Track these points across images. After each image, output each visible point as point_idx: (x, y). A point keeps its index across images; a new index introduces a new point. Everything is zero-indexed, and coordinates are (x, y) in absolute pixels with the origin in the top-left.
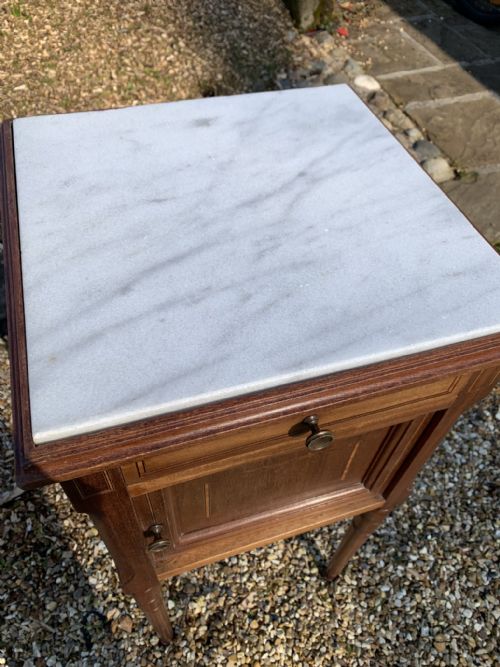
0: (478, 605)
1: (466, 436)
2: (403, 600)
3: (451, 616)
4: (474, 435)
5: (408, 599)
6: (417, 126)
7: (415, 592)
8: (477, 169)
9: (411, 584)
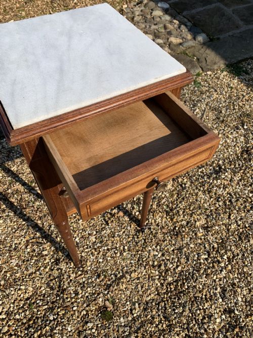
0: (249, 189)
1: (234, 136)
2: (222, 191)
3: (240, 194)
4: (237, 135)
5: (224, 191)
7: (226, 187)
8: (219, 36)
9: (224, 186)
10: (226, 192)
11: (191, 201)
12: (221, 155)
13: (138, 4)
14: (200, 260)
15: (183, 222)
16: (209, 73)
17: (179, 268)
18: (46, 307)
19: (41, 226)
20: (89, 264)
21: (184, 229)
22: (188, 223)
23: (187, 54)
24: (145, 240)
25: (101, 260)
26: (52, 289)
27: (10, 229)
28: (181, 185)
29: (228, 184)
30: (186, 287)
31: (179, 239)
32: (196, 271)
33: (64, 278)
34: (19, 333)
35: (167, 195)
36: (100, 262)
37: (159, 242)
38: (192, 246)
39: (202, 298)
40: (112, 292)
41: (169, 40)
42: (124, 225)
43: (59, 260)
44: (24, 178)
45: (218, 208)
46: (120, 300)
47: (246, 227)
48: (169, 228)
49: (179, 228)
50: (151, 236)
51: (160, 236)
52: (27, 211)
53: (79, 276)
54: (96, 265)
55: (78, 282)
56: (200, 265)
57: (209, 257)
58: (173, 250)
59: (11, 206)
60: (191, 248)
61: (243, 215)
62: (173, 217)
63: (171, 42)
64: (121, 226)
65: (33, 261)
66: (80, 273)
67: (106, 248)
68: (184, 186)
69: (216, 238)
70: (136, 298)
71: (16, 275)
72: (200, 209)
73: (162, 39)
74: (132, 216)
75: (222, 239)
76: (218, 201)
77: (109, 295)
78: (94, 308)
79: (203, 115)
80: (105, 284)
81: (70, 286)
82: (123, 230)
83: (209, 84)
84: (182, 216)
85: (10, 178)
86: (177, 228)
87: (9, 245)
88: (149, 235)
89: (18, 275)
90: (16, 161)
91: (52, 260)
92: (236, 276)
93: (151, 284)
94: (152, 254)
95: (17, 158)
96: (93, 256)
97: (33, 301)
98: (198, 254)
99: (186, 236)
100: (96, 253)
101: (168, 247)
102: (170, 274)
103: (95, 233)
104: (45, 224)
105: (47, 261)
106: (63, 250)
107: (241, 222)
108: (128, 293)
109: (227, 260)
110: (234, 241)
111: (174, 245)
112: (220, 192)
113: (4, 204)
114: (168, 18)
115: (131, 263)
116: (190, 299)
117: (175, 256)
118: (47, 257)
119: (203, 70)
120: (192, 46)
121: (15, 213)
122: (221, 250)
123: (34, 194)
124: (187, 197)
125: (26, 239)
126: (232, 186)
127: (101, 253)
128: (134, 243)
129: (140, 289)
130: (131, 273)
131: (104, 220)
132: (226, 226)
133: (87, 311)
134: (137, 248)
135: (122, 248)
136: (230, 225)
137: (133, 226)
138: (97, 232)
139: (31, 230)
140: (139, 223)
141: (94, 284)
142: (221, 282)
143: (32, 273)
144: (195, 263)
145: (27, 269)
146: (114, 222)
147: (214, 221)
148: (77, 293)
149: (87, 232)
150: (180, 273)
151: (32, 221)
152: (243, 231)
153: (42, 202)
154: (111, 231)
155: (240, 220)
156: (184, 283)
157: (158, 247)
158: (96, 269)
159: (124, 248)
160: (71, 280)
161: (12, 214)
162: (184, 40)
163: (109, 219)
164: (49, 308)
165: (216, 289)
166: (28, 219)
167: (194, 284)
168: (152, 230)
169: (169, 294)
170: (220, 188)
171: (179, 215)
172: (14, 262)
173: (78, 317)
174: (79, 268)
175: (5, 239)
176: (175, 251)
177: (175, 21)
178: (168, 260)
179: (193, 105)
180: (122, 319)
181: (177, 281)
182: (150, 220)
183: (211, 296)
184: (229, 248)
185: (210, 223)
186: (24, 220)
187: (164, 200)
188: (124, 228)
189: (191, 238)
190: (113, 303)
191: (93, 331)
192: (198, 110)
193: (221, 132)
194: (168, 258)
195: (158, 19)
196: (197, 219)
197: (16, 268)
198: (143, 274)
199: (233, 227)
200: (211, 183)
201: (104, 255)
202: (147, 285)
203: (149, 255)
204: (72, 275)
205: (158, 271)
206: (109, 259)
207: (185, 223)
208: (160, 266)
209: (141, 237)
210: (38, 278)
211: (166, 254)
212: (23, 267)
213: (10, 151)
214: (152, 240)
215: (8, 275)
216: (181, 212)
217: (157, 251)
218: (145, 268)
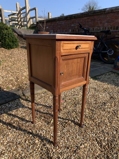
1: (104, 94)
10: (111, 110)
11: (98, 114)
12: (103, 100)
14: (114, 134)
15: (99, 121)
17: (106, 139)
20: (61, 143)
21: (100, 124)
22: (101, 121)
24: (85, 130)
25: (67, 142)
27: (15, 136)
28: (92, 110)
29: (111, 107)
31: (100, 128)
32: (114, 138)
33: (50, 152)
35: (88, 114)
36: (66, 142)
37: (92, 130)
38: (107, 129)
40: (78, 154)
42: (73, 127)
44: (19, 116)
45: (111, 115)
46: (83, 157)
48: (94, 125)
49: (98, 124)
50: (87, 128)
51: (91, 128)
52: (24, 128)
53: (57, 150)
54: (65, 144)
55: (58, 153)
57: (117, 132)
58: (100, 132)
59: (14, 127)
60: (107, 130)
62: (94, 120)
64: (72, 127)
65: (31, 147)
66: (57, 148)
67: (67, 136)
69: (116, 125)
70: (91, 155)
71: (22, 155)
74: (75, 122)
76: (109, 113)
77: (76, 155)
80: (72, 151)
81: (54, 155)
82: (73, 129)
84: (97, 119)
85: (11, 117)
86: (97, 124)
87: (15, 142)
88: (86, 128)
89: (23, 155)
90: (14, 111)
91: (41, 145)
93: (96, 148)
95: (14, 110)
96: (62, 140)
98: (112, 132)
99: (103, 126)
101: (97, 131)
102: (103, 142)
103: (59, 132)
104: (33, 131)
105: (39, 145)
106: (46, 140)
108: (86, 153)
111: (99, 130)
112: (109, 110)
113: (10, 126)
115: (82, 140)
116: (118, 150)
117: (102, 134)
118: (38, 144)
121: (16, 129)
123: (25, 121)
125: (24, 138)
126: (113, 108)
128: (80, 132)
129: (91, 150)
130: (84, 144)
131: (62, 126)
134: (83, 134)
135: (75, 135)
137: (77, 127)
138: (60, 131)
139: (26, 134)
140: (80, 125)
141: (67, 152)
143: (31, 153)
144: (112, 135)
145: (28, 151)
146: (68, 126)
147: (112, 119)
148: (59, 158)
150: (107, 140)
151: (26, 131)
153: (30, 123)
154: (67, 130)
156: (111, 144)
157: (92, 132)
158: (65, 145)
159: (76, 135)
160: (54, 152)
163: (65, 125)
167: (116, 143)
168: (87, 126)
169: (107, 151)
170: (108, 109)
172: (19, 150)
174: (56, 146)
175: (13, 140)
181: (108, 144)
182: (84, 122)
185: (110, 121)
186: (22, 131)
188: (73, 128)
189: (105, 127)
193: (99, 94)
194: (99, 136)
196: (104, 119)
197: (22, 152)
200: (104, 108)
201: (68, 139)
202: (94, 148)
203: (89, 135)
204: (54, 150)
205: (97, 141)
206: (70, 140)
207: (100, 122)
208: (96, 139)
209: (83, 129)
210: (35, 154)
211: (97, 134)
212: (25, 151)
213: (10, 108)
214: (88, 130)
215: (17, 156)
216: (97, 118)
217: (92, 134)
218: (90, 141)
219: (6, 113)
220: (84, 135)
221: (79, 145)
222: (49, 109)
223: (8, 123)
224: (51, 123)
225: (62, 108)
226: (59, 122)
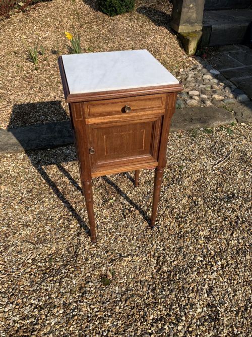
2: (230, 213)
3: (247, 218)
5: (232, 214)
6: (234, 84)
7: (235, 211)
9: (233, 209)
10: (234, 215)
11: (200, 215)
12: (238, 187)
13: (193, 69)
14: (195, 260)
15: (188, 229)
16: (243, 124)
17: (176, 263)
18: (62, 263)
19: (74, 208)
20: (102, 241)
21: (187, 235)
22: (192, 231)
23: (226, 108)
24: (152, 235)
25: (112, 242)
26: (69, 252)
27: (51, 205)
28: (195, 202)
29: (238, 209)
30: (178, 278)
31: (181, 241)
32: (190, 268)
33: (80, 247)
34: (37, 275)
35: (180, 207)
37: (164, 239)
38: (191, 248)
39: (189, 289)
40: (114, 265)
41: (213, 97)
42: (138, 222)
43: (80, 234)
44: (71, 175)
45: (223, 226)
46: (120, 273)
47: (246, 246)
48: (175, 232)
51: (166, 235)
52: (68, 197)
53: (92, 248)
54: (108, 244)
55: (91, 252)
56: (195, 264)
57: (204, 259)
58: (174, 248)
59: (57, 191)
60: (190, 250)
61: (246, 235)
62: (180, 223)
63: (214, 98)
64: (135, 222)
65: (62, 230)
66: (93, 246)
67: (118, 234)
68: (197, 203)
69: (215, 248)
70: (133, 275)
72: (206, 223)
73: (208, 95)
74: (146, 216)
75: (220, 249)
76: (225, 220)
77: (111, 267)
78: (97, 273)
79: (228, 154)
80: (110, 259)
81: (83, 254)
82: (136, 225)
83: (241, 133)
84: (188, 224)
85: (61, 173)
86: (182, 233)
87: (48, 216)
88: (157, 232)
89: (48, 237)
90: (69, 163)
91: (76, 233)
92: (226, 280)
93: (148, 268)
94: (155, 247)
95: (70, 161)
96: (107, 237)
97: (53, 257)
98: (195, 256)
99: (188, 240)
100: (110, 236)
101: (170, 244)
102: (166, 265)
103: (113, 222)
104: (78, 207)
105: (72, 232)
106: (86, 227)
107: (242, 241)
108: (128, 270)
109: (220, 266)
110: (231, 253)
111: (176, 244)
112: (228, 213)
113: (52, 189)
114: (216, 81)
115: (135, 249)
116: (179, 287)
117: (174, 253)
118: (72, 230)
119: (237, 121)
120: (233, 103)
121: (58, 196)
122: (217, 257)
123: (76, 186)
124: (197, 212)
125: (61, 215)
126: (241, 211)
127: (114, 236)
128: (142, 236)
129: (138, 269)
130: (134, 256)
131: (123, 214)
132: (227, 241)
133: (91, 274)
134: (144, 240)
135: (131, 237)
136: (231, 240)
137: (145, 224)
138: (115, 222)
139: (66, 209)
140: (150, 222)
141: (102, 257)
142: (211, 282)
143: (58, 238)
144: (190, 261)
145: (55, 235)
146: (131, 217)
147: (216, 234)
148: (87, 260)
149: (107, 220)
150: (175, 266)
151: (69, 203)
152: (242, 248)
153: (80, 192)
154: (126, 224)
155: (242, 239)
156: (176, 274)
157: (162, 243)
158: (106, 247)
159: (133, 238)
160: (85, 250)
161: (56, 196)
162: (226, 98)
163: (127, 214)
164: (63, 265)
165: (204, 286)
166: (66, 202)
167: (185, 277)
168: (160, 229)
169: (161, 280)
170: (229, 211)
171: (186, 223)
172: (48, 228)
173: (83, 277)
174: (94, 243)
175: (46, 212)
176: (176, 249)
177: (221, 84)
178: (167, 254)
179: (222, 146)
180: (117, 288)
181: (170, 272)
182: (160, 221)
183: (198, 290)
184: (225, 257)
185: (212, 235)
186: (63, 202)
187: (176, 210)
189: (192, 243)
190: (113, 274)
191: (92, 289)
192: (225, 150)
193: (242, 169)
194: (168, 253)
195: (207, 81)
196: (202, 229)
197: (48, 232)
198: (144, 259)
199: (233, 242)
200: (222, 205)
201: (116, 239)
202: (144, 268)
203: (153, 246)
204: (87, 246)
205: (157, 260)
206: (119, 242)
207: (190, 230)
208: (159, 257)
209: (150, 232)
210: (61, 243)
211: (167, 249)
212: (53, 233)
213: (67, 156)
214: (158, 236)
215: (41, 235)
216: (188, 221)
217: (160, 245)
218: (146, 255)
219: (57, 164)
220: (145, 243)
221: (126, 255)
222: (120, 176)
223: (52, 182)
224: (109, 204)
225: (144, 180)
226: (122, 206)
